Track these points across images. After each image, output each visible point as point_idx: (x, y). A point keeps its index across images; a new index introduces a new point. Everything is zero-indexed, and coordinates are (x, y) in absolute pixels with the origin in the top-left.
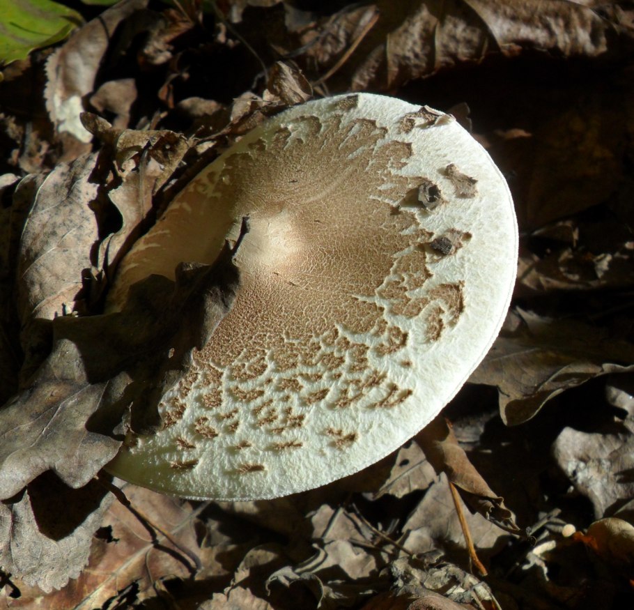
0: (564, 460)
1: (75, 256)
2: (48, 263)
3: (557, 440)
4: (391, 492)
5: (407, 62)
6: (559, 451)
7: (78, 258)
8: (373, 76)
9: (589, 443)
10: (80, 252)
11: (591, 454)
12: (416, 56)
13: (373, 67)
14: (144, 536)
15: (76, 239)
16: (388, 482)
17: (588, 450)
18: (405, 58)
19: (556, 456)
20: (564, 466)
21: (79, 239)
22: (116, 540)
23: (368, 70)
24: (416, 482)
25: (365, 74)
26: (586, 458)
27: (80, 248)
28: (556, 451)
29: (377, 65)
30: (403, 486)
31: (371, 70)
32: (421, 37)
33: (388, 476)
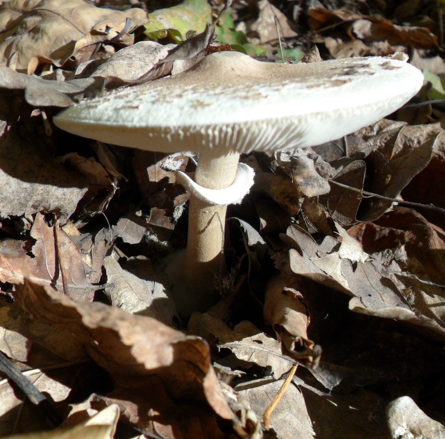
0: (396, 422)
1: (133, 72)
2: (116, 66)
3: (397, 400)
4: (233, 350)
5: (411, 143)
6: (394, 411)
7: (134, 75)
8: (384, 144)
9: (427, 423)
10: (137, 73)
11: (423, 431)
12: (419, 142)
13: (386, 139)
14: (50, 269)
15: (140, 67)
16: (236, 342)
17: (423, 427)
18: (411, 140)
19: (390, 414)
20: (393, 426)
21: (141, 68)
22: (33, 256)
23: (381, 139)
24: (257, 357)
25: (378, 141)
26: (418, 433)
27: (138, 71)
28: (391, 410)
29: (388, 138)
30: (246, 353)
31: (383, 140)
32: (428, 134)
33: (240, 339)
